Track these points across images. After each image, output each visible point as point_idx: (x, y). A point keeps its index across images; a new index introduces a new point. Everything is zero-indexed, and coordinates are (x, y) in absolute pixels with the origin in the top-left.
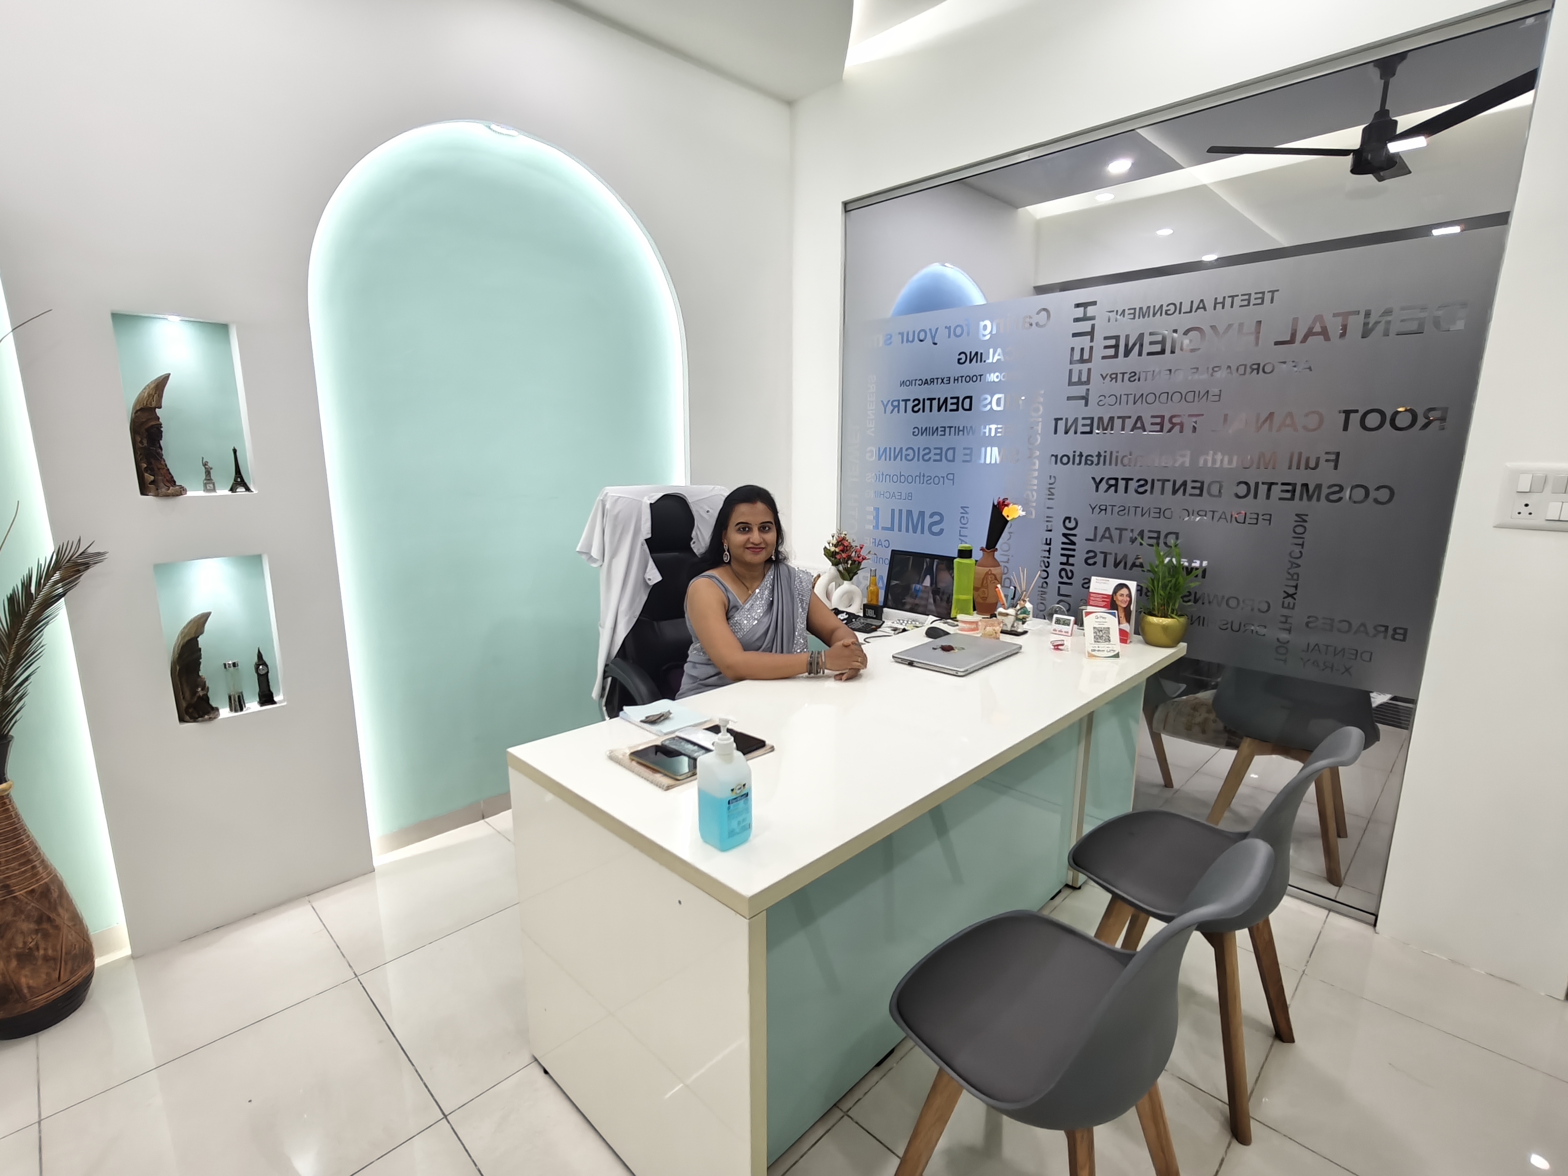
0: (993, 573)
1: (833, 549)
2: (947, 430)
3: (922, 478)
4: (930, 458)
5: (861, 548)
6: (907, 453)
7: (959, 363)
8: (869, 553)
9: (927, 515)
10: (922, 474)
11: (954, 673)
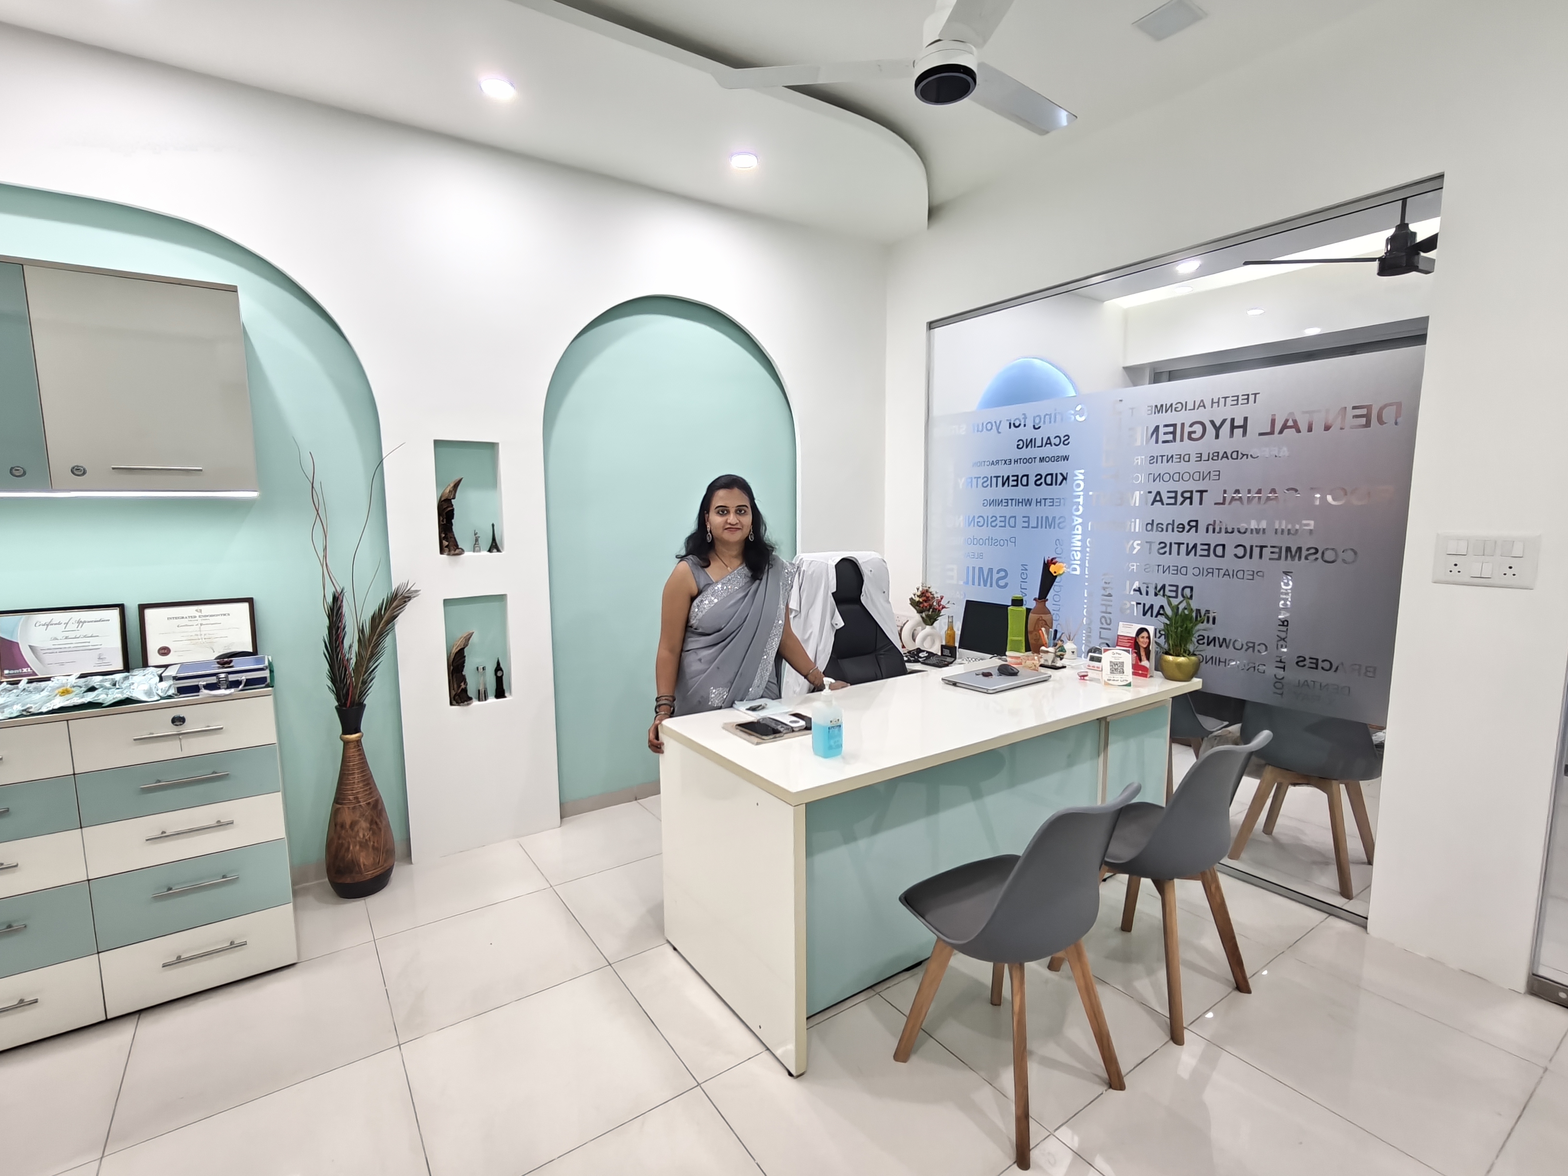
0: (1044, 619)
1: (917, 599)
2: (1010, 502)
3: (990, 541)
4: (996, 525)
5: (942, 599)
6: (978, 520)
7: (1018, 448)
8: (949, 602)
9: (995, 571)
10: (990, 538)
11: (985, 691)
